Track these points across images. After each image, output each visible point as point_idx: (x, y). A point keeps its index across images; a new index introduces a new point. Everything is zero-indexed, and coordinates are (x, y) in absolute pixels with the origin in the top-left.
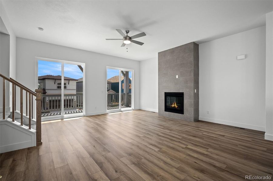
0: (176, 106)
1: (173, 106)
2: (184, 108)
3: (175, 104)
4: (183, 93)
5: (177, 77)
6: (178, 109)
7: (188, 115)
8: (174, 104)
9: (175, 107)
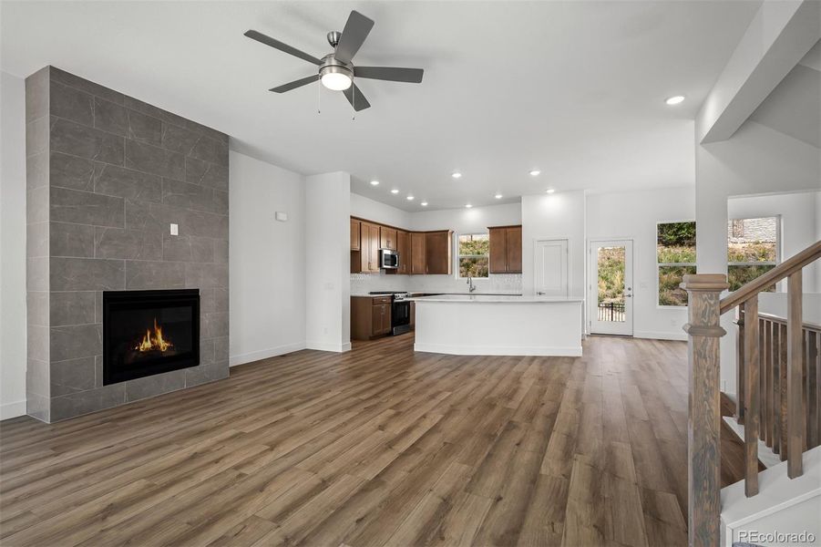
0: (163, 344)
1: (147, 345)
2: (201, 344)
3: (160, 336)
4: (198, 290)
5: (174, 230)
6: (173, 353)
7: (213, 362)
8: (154, 336)
9: (155, 348)
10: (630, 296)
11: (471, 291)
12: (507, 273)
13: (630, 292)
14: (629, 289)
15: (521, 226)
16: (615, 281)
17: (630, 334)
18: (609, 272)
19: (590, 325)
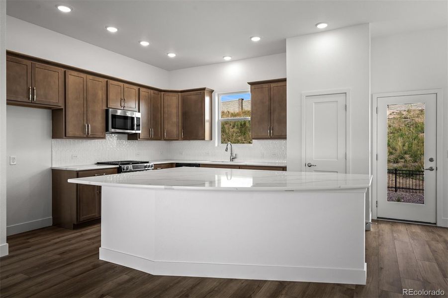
10: (431, 169)
11: (232, 159)
12: (271, 138)
13: (432, 165)
14: (431, 160)
15: (285, 80)
16: (398, 147)
17: (433, 221)
18: (391, 139)
19: (377, 207)
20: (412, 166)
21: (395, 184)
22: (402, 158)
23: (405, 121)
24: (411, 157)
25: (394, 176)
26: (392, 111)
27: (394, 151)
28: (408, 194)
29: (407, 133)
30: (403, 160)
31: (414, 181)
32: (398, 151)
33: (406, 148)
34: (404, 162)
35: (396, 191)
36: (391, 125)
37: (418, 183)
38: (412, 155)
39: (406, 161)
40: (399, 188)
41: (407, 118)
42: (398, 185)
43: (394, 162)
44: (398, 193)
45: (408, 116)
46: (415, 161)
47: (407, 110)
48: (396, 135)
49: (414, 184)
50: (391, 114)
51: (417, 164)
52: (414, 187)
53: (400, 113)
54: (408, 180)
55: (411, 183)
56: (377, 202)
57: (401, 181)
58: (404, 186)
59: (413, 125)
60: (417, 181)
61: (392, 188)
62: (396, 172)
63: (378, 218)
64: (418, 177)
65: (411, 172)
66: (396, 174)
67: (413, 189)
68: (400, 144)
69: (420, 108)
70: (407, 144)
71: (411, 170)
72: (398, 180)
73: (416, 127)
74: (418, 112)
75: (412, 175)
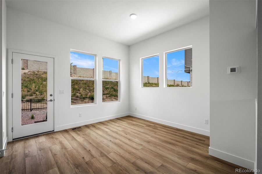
10: (51, 101)
13: (52, 98)
14: (51, 95)
16: (32, 88)
17: (52, 129)
18: (28, 84)
19: (12, 132)
20: (40, 97)
21: (30, 107)
22: (35, 93)
23: (36, 76)
24: (39, 93)
25: (30, 103)
26: (30, 70)
27: (30, 90)
28: (37, 111)
29: (37, 82)
30: (35, 95)
31: (41, 104)
32: (33, 90)
33: (37, 89)
34: (36, 95)
35: (31, 111)
36: (29, 77)
37: (43, 105)
38: (40, 92)
39: (37, 95)
40: (33, 109)
41: (38, 75)
42: (32, 108)
43: (30, 96)
44: (32, 111)
45: (38, 74)
46: (41, 95)
47: (37, 70)
48: (32, 82)
49: (41, 105)
50: (29, 72)
51: (42, 96)
52: (41, 107)
53: (34, 72)
54: (38, 104)
55: (39, 105)
56: (12, 128)
57: (34, 105)
58: (36, 108)
59: (40, 78)
60: (43, 104)
61: (29, 109)
62: (31, 101)
63: (13, 139)
64: (43, 102)
65: (39, 100)
66: (31, 102)
67: (40, 108)
68: (33, 87)
69: (44, 71)
70: (37, 87)
71: (39, 99)
72: (32, 105)
73: (42, 79)
74: (43, 72)
75: (40, 101)
